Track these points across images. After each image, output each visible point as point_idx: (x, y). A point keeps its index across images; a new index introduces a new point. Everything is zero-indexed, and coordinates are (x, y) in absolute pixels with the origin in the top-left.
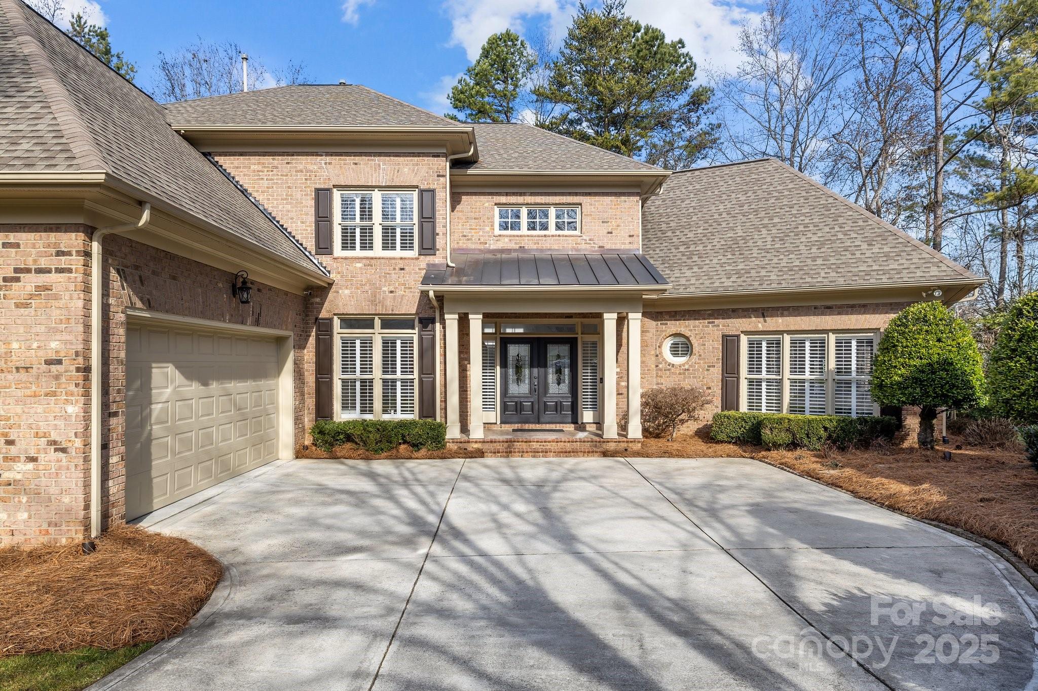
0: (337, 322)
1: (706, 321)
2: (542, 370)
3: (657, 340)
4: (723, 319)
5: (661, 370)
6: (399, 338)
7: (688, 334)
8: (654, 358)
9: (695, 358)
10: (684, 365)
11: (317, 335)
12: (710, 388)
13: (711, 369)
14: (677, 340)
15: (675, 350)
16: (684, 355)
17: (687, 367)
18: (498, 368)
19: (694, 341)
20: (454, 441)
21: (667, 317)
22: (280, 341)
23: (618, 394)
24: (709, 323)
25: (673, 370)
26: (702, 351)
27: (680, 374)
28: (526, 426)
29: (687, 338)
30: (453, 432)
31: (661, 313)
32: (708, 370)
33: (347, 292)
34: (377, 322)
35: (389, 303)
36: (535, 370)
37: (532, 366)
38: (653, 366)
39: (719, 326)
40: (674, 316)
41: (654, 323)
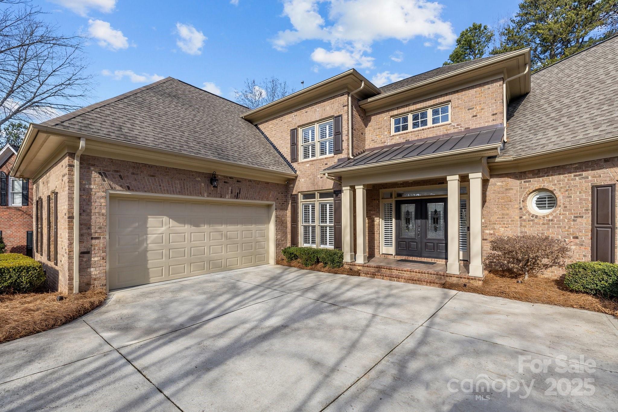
0: (300, 196)
1: (572, 175)
2: (424, 221)
3: (521, 196)
4: (592, 170)
5: (525, 221)
6: (328, 203)
7: (551, 187)
8: (517, 211)
9: (558, 210)
10: (547, 216)
11: (292, 203)
12: (577, 238)
13: (579, 220)
14: (543, 194)
15: (540, 203)
16: (550, 207)
17: (551, 218)
18: (394, 220)
19: (558, 194)
20: (347, 263)
21: (531, 175)
22: (269, 206)
23: (483, 240)
24: (575, 176)
25: (536, 220)
26: (567, 203)
27: (544, 224)
28: (411, 258)
29: (552, 192)
30: (347, 258)
31: (525, 173)
32: (574, 220)
33: (303, 180)
34: (317, 195)
35: (320, 184)
36: (419, 221)
37: (416, 218)
38: (517, 218)
39: (587, 178)
40: (537, 174)
41: (518, 182)
